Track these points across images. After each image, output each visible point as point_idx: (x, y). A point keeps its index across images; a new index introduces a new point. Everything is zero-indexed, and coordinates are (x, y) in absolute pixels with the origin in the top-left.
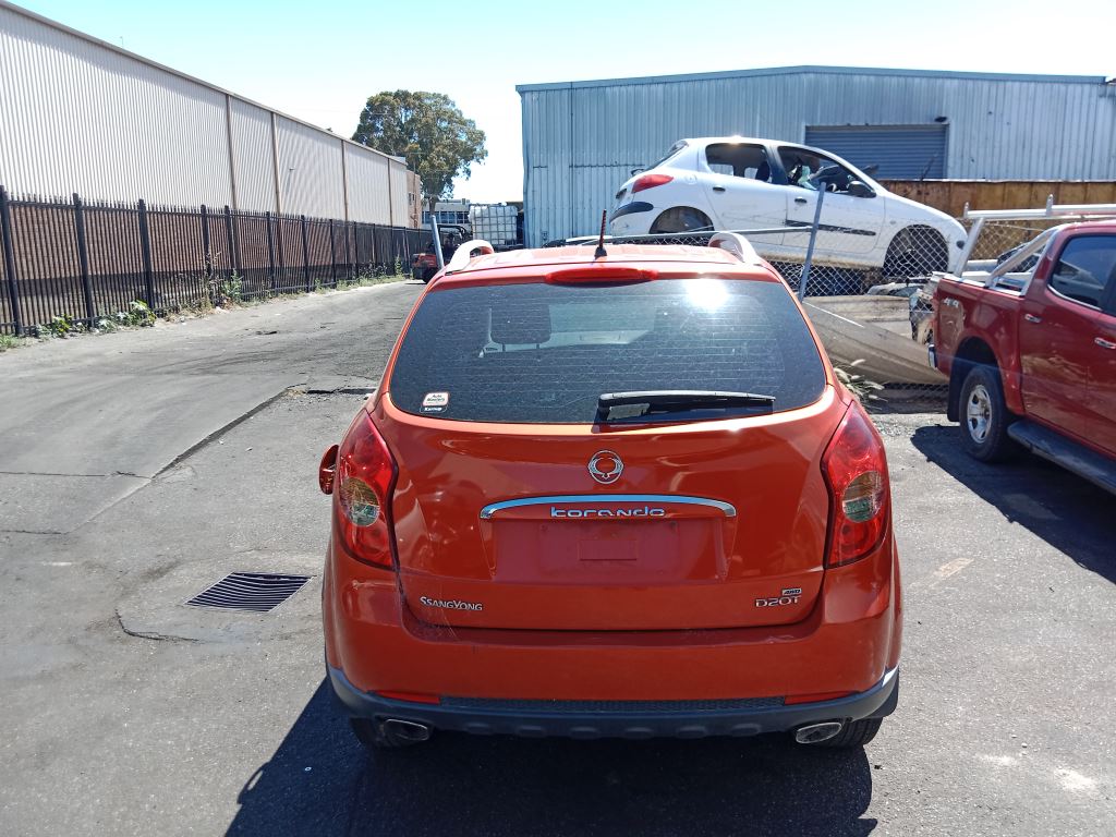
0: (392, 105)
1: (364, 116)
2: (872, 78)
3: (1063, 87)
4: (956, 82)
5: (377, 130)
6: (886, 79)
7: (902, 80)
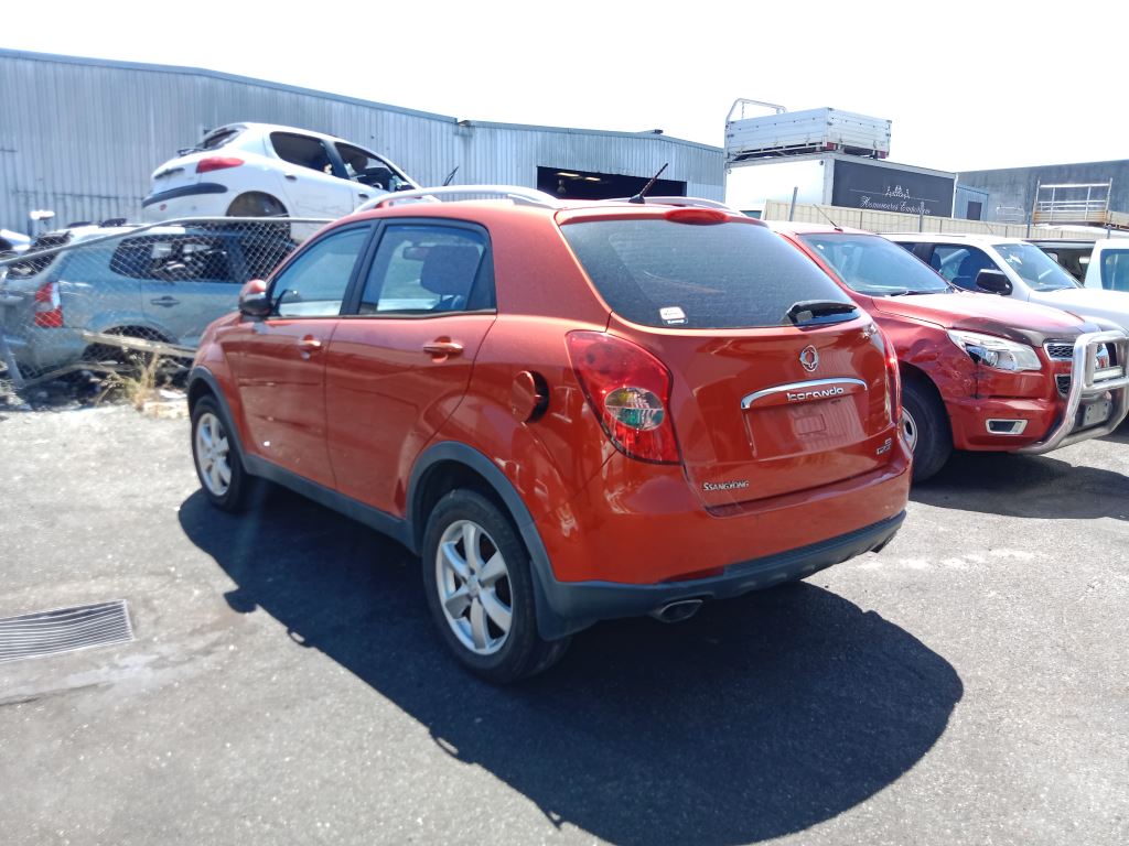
2: (266, 91)
3: (427, 122)
4: (341, 105)
6: (279, 93)
7: (293, 96)
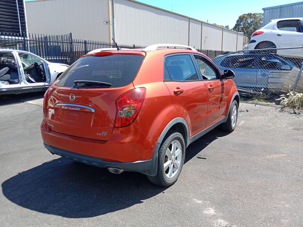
0: (246, 18)
1: (238, 21)
5: (241, 25)
